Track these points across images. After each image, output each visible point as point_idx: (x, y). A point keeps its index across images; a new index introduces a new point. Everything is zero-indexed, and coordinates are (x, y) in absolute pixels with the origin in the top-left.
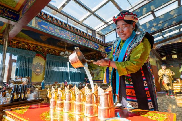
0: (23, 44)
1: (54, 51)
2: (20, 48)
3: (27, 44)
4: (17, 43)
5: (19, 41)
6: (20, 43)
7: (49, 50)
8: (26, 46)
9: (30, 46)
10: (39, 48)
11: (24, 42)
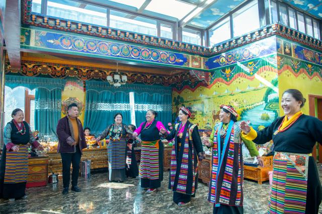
0: (45, 66)
1: (101, 71)
2: (40, 75)
3: (50, 67)
4: (34, 67)
5: (37, 62)
6: (39, 66)
7: (92, 71)
8: (49, 69)
9: (55, 68)
10: (71, 71)
11: (46, 63)
